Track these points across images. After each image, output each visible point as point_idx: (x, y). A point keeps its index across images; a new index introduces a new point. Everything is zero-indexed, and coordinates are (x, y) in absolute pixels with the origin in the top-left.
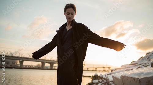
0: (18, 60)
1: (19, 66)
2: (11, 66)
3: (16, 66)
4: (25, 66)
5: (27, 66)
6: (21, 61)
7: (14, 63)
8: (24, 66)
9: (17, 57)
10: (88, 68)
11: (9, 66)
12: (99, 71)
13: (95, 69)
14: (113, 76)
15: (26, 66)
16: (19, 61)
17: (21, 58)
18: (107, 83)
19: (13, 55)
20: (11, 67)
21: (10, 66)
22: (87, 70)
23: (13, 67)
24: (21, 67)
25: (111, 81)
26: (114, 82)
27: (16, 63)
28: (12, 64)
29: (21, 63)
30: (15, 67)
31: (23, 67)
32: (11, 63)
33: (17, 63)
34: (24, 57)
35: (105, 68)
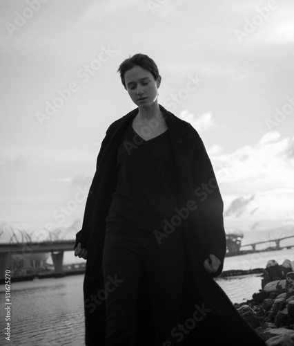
0: (48, 251)
1: (53, 268)
2: (28, 272)
3: (43, 270)
4: (69, 268)
5: (77, 266)
6: (56, 253)
7: (38, 263)
8: (67, 266)
9: (44, 244)
10: (253, 246)
11: (23, 273)
12: (289, 248)
13: (274, 245)
15: (73, 266)
16: (50, 253)
17: (57, 243)
19: (30, 238)
20: (29, 275)
21: (25, 274)
22: (253, 251)
23: (35, 274)
24: (59, 272)
27: (42, 263)
28: (32, 266)
29: (58, 258)
30: (41, 274)
31: (65, 270)
32: (27, 264)
33: (45, 261)
34: (64, 239)
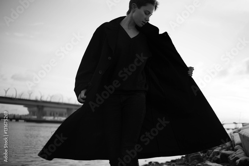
14: (240, 134)
18: (231, 148)
25: (237, 144)
26: (243, 145)
35: (238, 125)
